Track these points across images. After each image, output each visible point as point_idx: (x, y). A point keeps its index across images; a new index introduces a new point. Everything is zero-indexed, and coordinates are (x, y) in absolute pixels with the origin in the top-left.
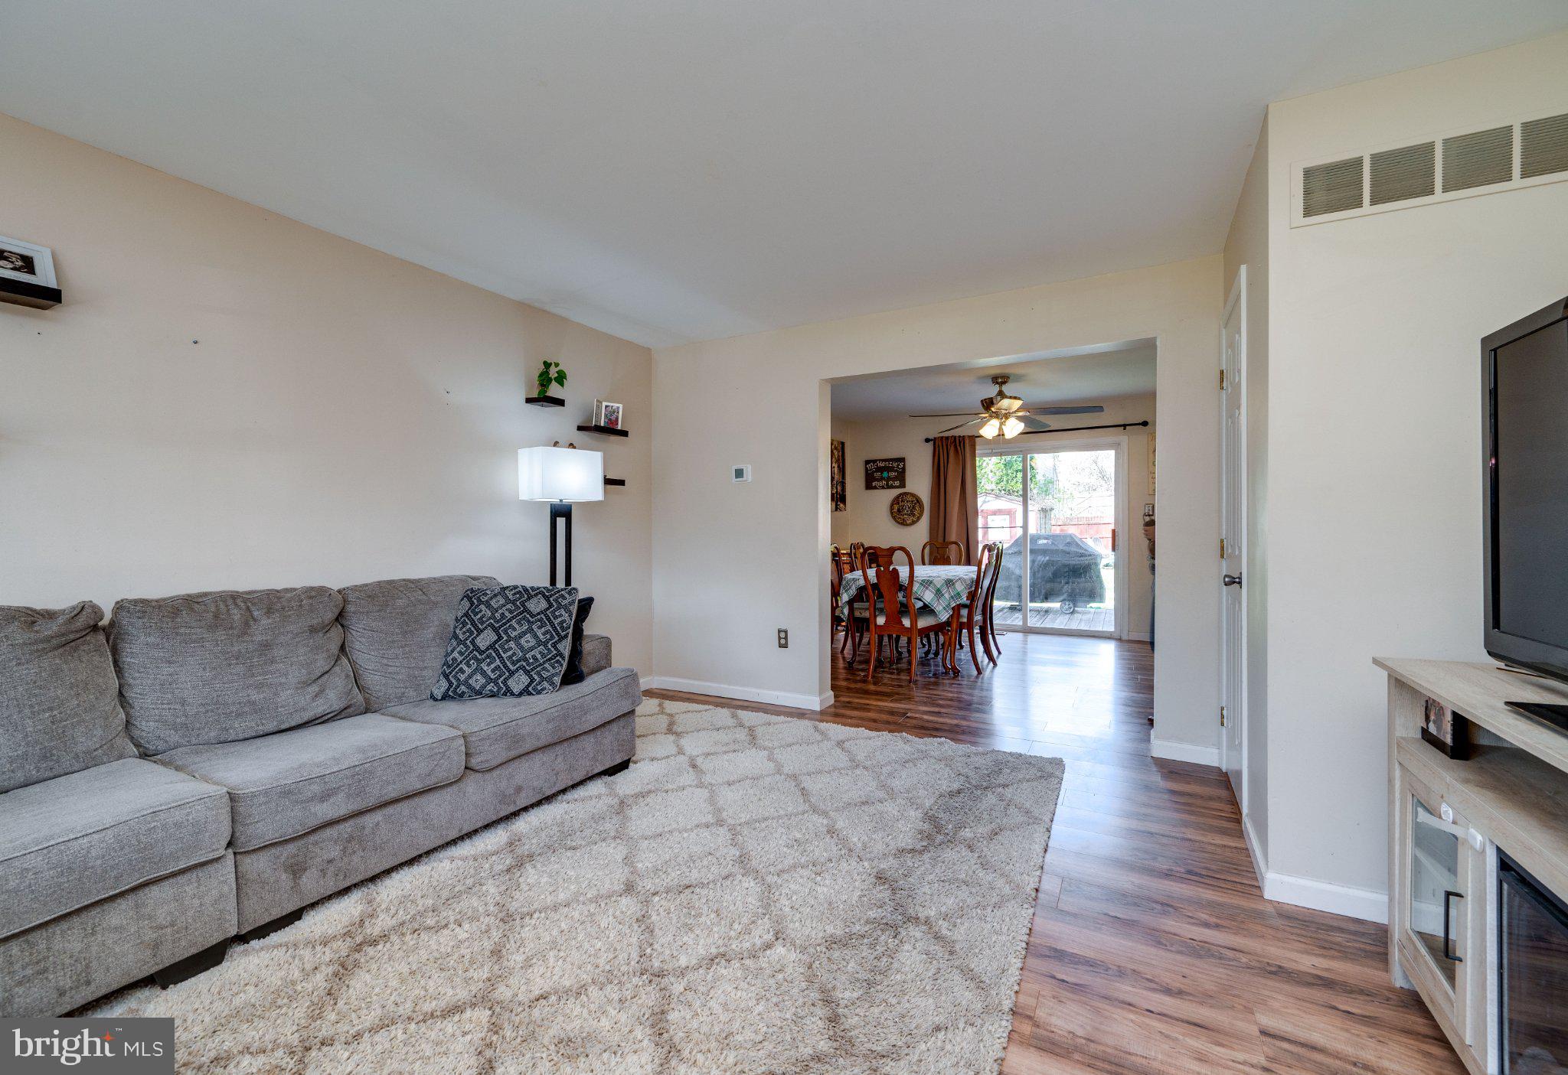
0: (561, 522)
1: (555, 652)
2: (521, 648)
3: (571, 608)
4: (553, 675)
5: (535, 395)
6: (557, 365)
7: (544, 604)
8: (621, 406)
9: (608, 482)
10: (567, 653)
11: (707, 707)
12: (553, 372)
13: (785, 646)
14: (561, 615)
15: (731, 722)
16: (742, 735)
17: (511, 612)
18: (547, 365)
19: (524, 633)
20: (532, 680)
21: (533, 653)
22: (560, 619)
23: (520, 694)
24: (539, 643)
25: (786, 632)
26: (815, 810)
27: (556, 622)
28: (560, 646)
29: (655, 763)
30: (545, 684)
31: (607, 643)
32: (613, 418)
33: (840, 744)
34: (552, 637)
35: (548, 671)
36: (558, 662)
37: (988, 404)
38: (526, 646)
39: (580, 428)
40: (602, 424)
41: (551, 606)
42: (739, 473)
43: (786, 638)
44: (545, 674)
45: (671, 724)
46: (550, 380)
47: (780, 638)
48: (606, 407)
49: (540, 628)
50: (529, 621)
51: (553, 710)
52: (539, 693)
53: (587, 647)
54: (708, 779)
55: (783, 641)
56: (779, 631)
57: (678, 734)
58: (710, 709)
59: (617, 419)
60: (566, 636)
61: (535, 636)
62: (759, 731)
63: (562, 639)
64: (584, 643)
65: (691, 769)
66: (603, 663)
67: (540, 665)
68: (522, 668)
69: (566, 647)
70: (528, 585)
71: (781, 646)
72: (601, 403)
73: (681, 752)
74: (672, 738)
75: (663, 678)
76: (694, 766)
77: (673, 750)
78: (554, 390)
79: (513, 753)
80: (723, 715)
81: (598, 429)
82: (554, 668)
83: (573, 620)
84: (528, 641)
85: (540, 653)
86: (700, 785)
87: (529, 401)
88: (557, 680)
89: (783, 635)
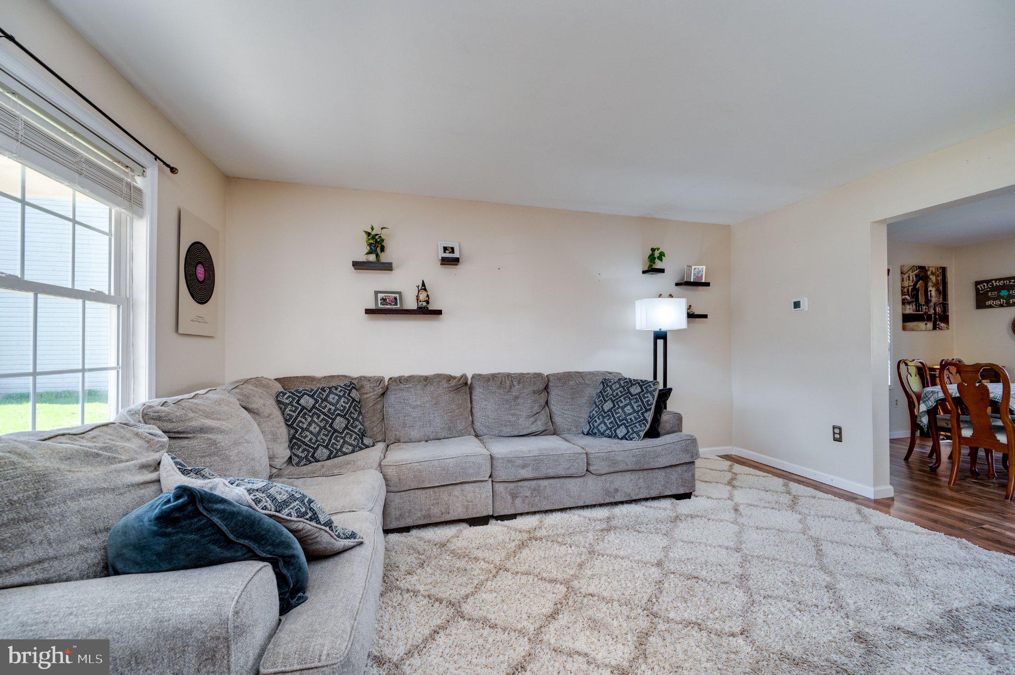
0: (660, 342)
1: (643, 418)
2: (625, 413)
3: (654, 393)
4: (640, 431)
5: (646, 269)
6: (658, 249)
7: (639, 390)
8: (704, 267)
9: (691, 316)
10: (650, 419)
11: (766, 474)
12: (657, 254)
13: (840, 440)
14: (648, 397)
15: (783, 489)
16: (786, 499)
17: (621, 392)
18: (653, 250)
19: (627, 405)
20: (628, 432)
21: (630, 417)
22: (647, 399)
23: (622, 439)
24: (634, 411)
25: (840, 429)
26: (823, 568)
27: (644, 400)
28: (646, 415)
29: (709, 500)
30: (635, 435)
31: (679, 418)
32: (699, 275)
33: (878, 529)
34: (641, 409)
35: (637, 428)
36: (644, 423)
38: (628, 412)
39: (677, 284)
40: (692, 281)
41: (643, 391)
42: (797, 305)
43: (840, 434)
44: (635, 429)
45: (733, 479)
46: (655, 259)
47: (834, 433)
48: (695, 269)
49: (635, 403)
50: (630, 398)
51: (636, 451)
52: (631, 439)
53: (665, 417)
54: (741, 520)
55: (837, 436)
56: (834, 428)
57: (734, 487)
58: (768, 476)
59: (702, 276)
60: (650, 409)
61: (633, 407)
62: (802, 501)
63: (647, 411)
64: (663, 415)
65: (732, 511)
66: (676, 429)
67: (634, 424)
68: (624, 424)
69: (649, 416)
70: (632, 378)
71: (835, 439)
72: (691, 267)
73: (731, 498)
74: (729, 488)
75: (739, 449)
76: (736, 510)
77: (726, 495)
78: (658, 265)
79: (612, 470)
80: (778, 482)
81: (688, 284)
82: (641, 426)
83: (655, 400)
84: (628, 409)
85: (634, 417)
86: (735, 522)
87: (644, 272)
88: (642, 434)
89: (837, 431)
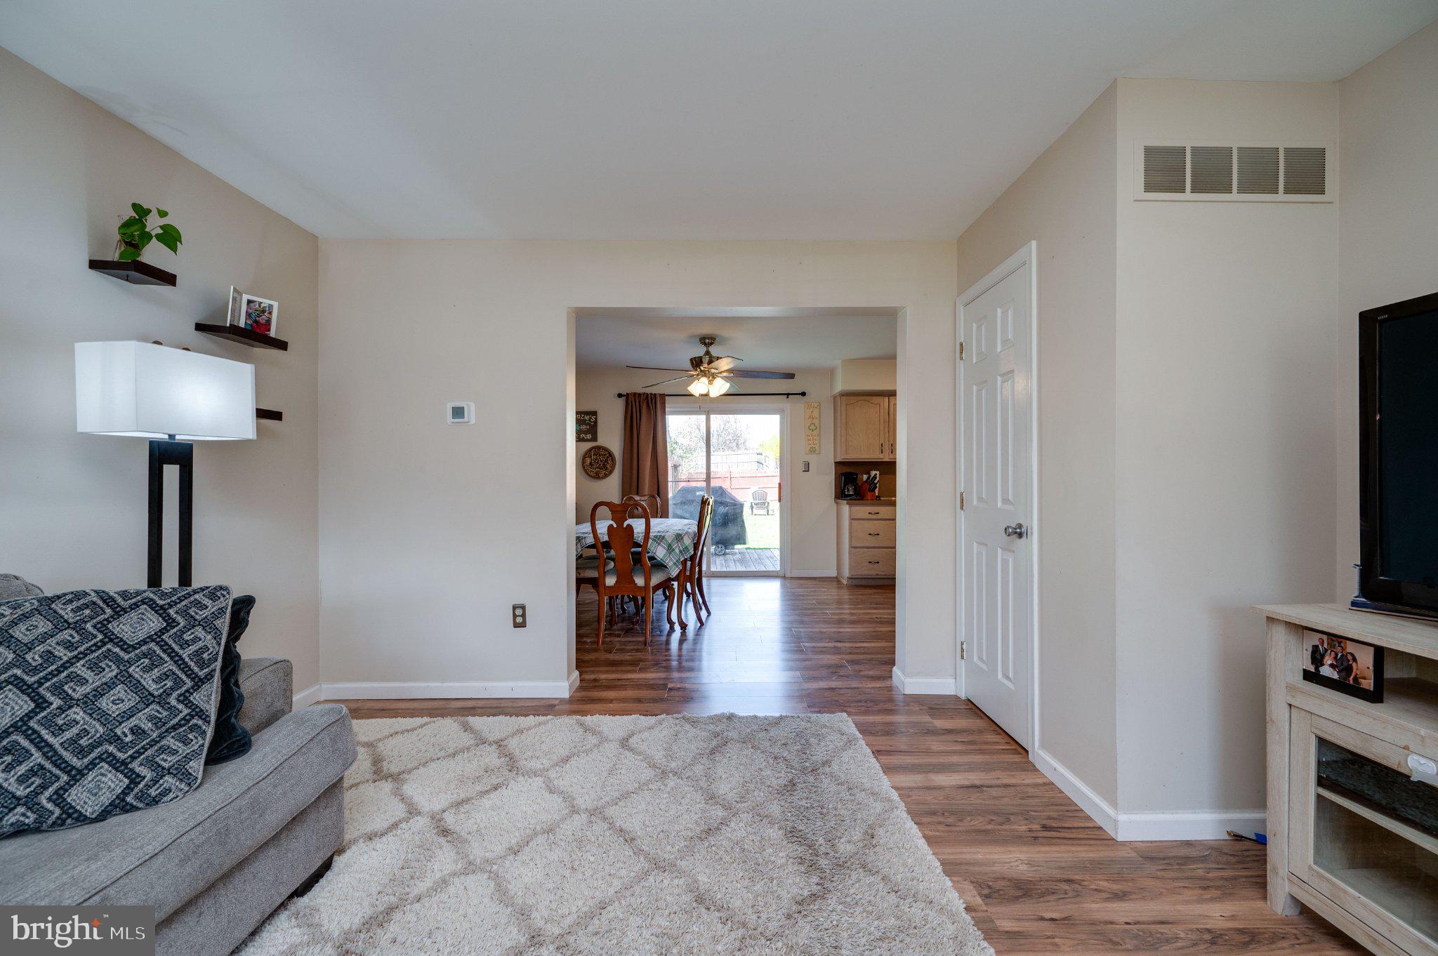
0: (171, 473)
1: (186, 711)
2: (103, 717)
3: (218, 623)
4: (187, 759)
5: (113, 255)
6: (163, 214)
7: (154, 623)
8: (275, 304)
10: (212, 710)
11: (418, 721)
12: (153, 224)
13: (523, 625)
14: (198, 639)
15: (466, 739)
16: (491, 757)
17: (70, 647)
18: (141, 212)
19: (109, 686)
20: (135, 779)
21: (133, 721)
22: (193, 648)
23: (103, 816)
24: (147, 698)
25: (523, 608)
27: (185, 654)
28: (197, 698)
29: (379, 844)
30: (169, 781)
31: (284, 669)
32: (263, 319)
33: (624, 743)
34: (177, 683)
35: (175, 752)
36: (195, 728)
37: (696, 363)
38: (114, 710)
39: (200, 327)
40: (242, 324)
41: (171, 623)
42: (458, 412)
43: (523, 616)
44: (167, 761)
45: (377, 761)
46: (147, 237)
47: (515, 616)
48: (249, 302)
49: (147, 669)
50: (118, 660)
51: (193, 834)
52: (155, 802)
53: (248, 684)
54: (477, 852)
55: (519, 620)
56: (515, 608)
57: (396, 778)
58: (429, 723)
59: (269, 322)
60: (210, 676)
61: (137, 687)
62: (513, 744)
63: (199, 683)
64: (241, 679)
65: (442, 840)
66: (279, 705)
67: (155, 742)
68: (106, 759)
69: (209, 698)
70: (112, 588)
71: (516, 625)
72: (240, 294)
73: (413, 811)
74: (387, 786)
75: (336, 686)
76: (445, 832)
77: (399, 810)
78: (153, 254)
80: (447, 727)
81: (234, 332)
82: (186, 742)
83: (223, 642)
84: (117, 701)
85: (151, 718)
86: (470, 868)
87: (95, 265)
88: (197, 766)
89: (519, 612)
